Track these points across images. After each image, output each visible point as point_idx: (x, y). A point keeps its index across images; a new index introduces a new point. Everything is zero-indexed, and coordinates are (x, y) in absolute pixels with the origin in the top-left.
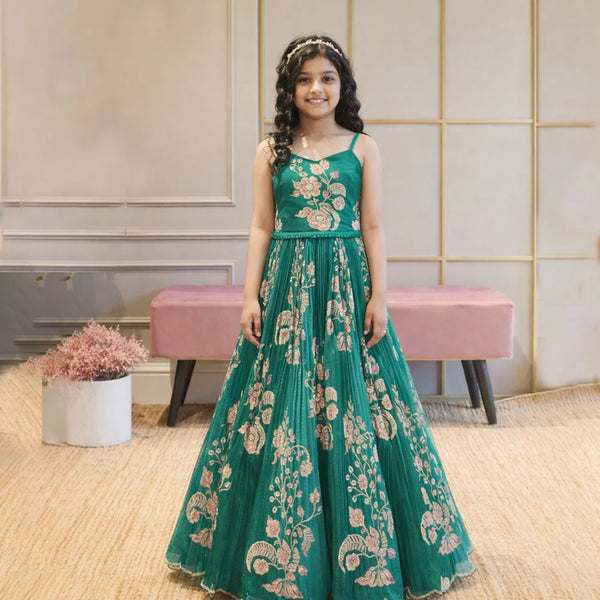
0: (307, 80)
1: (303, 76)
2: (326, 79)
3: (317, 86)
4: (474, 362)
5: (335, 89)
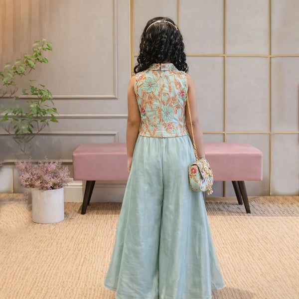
4: (238, 182)
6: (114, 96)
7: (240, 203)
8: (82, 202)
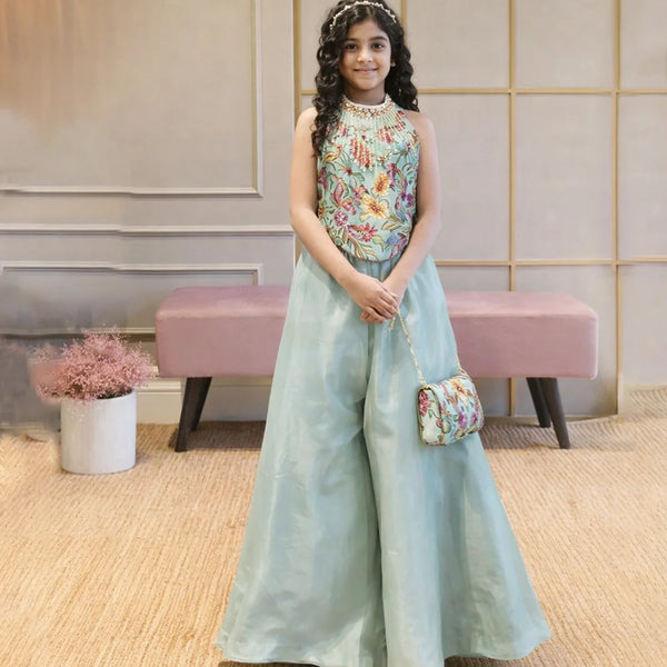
0: (355, 47)
1: (351, 42)
2: (376, 46)
3: (365, 54)
5: (385, 57)
6: (252, 191)
7: (544, 424)
8: (178, 421)
